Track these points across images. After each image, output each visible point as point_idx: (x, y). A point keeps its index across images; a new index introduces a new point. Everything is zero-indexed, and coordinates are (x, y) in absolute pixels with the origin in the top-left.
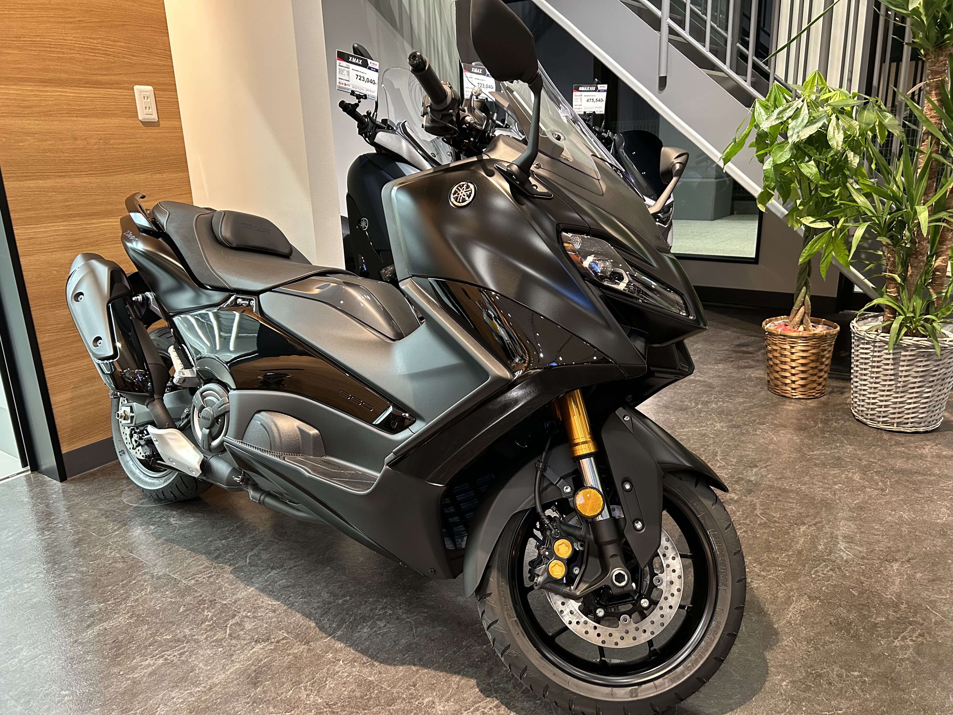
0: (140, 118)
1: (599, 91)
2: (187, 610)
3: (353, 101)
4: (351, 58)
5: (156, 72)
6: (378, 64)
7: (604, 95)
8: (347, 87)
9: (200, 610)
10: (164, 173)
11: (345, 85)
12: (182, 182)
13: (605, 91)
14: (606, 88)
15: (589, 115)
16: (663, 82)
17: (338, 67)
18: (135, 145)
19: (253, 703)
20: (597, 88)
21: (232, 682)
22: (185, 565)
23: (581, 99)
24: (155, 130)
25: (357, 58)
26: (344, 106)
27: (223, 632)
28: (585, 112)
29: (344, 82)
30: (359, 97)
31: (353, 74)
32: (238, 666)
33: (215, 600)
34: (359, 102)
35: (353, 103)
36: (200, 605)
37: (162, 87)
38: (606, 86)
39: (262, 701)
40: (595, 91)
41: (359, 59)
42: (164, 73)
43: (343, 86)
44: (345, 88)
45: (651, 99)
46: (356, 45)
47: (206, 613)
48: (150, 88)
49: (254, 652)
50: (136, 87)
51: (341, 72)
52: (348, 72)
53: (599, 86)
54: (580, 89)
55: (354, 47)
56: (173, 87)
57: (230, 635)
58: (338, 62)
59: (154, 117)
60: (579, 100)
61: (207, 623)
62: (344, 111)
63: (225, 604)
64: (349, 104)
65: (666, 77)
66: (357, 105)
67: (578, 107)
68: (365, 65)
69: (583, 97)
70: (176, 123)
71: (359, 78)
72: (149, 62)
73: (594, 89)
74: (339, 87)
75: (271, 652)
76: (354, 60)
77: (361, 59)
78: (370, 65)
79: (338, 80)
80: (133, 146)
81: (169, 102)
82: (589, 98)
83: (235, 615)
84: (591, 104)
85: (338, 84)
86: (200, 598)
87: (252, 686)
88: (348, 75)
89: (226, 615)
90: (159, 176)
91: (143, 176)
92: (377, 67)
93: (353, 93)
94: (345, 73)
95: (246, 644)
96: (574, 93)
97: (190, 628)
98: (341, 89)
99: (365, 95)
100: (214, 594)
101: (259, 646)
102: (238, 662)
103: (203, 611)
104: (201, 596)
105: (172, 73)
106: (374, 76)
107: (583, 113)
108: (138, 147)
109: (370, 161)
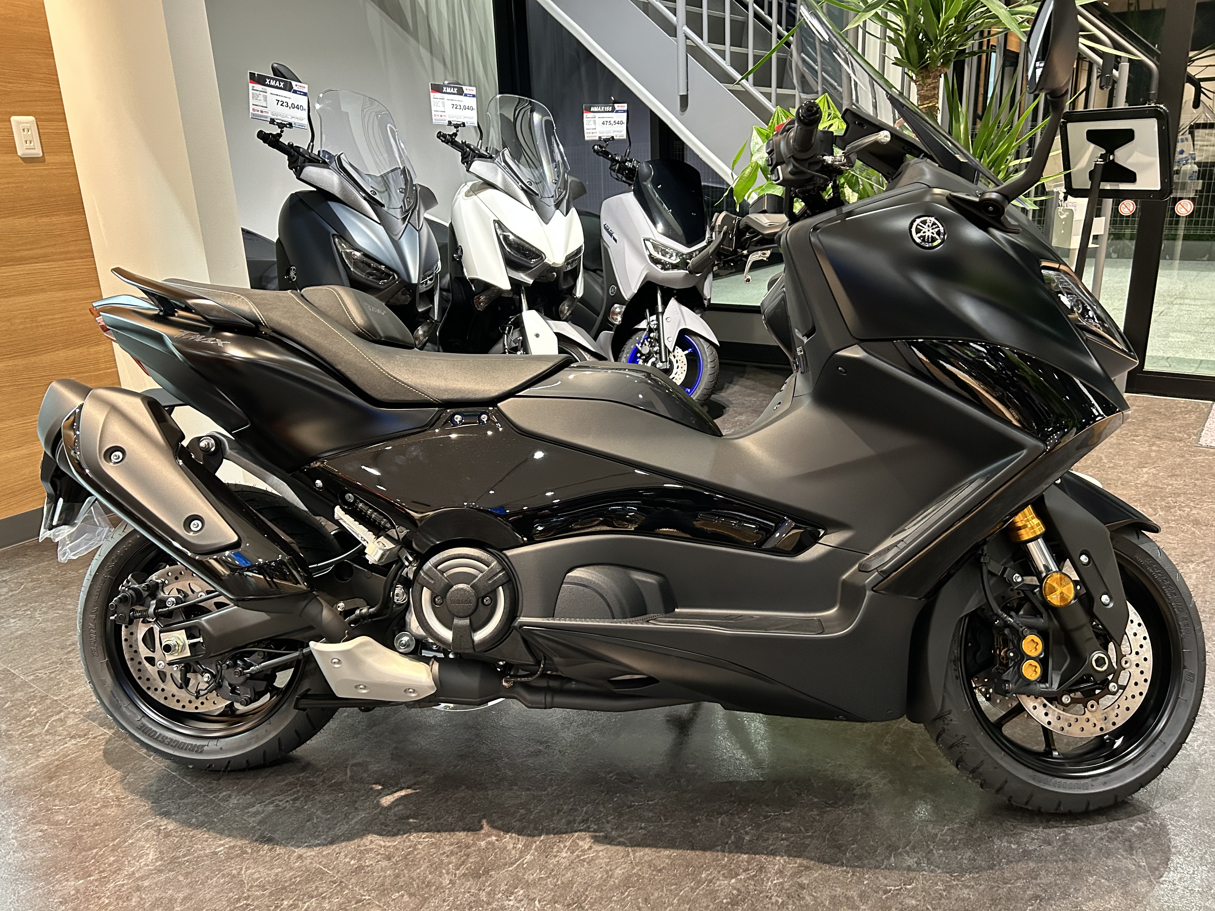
0: (19, 154)
1: (617, 112)
2: (12, 706)
3: (276, 130)
4: (268, 81)
5: (39, 100)
6: (306, 86)
7: (623, 117)
8: (264, 114)
9: (26, 706)
10: (53, 215)
11: (262, 112)
12: (78, 227)
13: (624, 111)
14: (626, 108)
15: (606, 140)
16: (684, 101)
17: (251, 91)
18: (14, 185)
19: (41, 796)
20: (614, 108)
21: (29, 776)
22: (31, 660)
23: (595, 122)
24: (39, 167)
25: (276, 80)
26: (263, 136)
27: (40, 728)
28: (600, 137)
29: (260, 109)
30: (281, 126)
31: (272, 100)
32: (41, 760)
33: (47, 696)
34: (282, 132)
35: (275, 133)
36: (29, 701)
37: (47, 117)
38: (626, 105)
39: (51, 794)
40: (612, 111)
41: (280, 81)
42: (50, 100)
43: (259, 113)
44: (261, 116)
45: (672, 122)
46: (275, 65)
47: (31, 709)
48: (31, 118)
49: (65, 748)
50: (13, 119)
51: (255, 97)
52: (265, 97)
53: (616, 105)
54: (592, 109)
55: (273, 68)
56: (62, 117)
57: (47, 731)
58: (251, 85)
59: (38, 152)
60: (592, 123)
61: (27, 719)
62: (264, 142)
63: (56, 701)
64: (271, 134)
65: (687, 96)
66: (280, 135)
67: (591, 131)
68: (288, 88)
69: (597, 119)
70: (65, 158)
71: (280, 103)
72: (29, 89)
73: (611, 109)
74: (254, 115)
75: (82, 748)
76: (273, 83)
77: (282, 81)
78: (295, 88)
79: (251, 107)
80: (10, 185)
81: (57, 134)
82: (605, 120)
83: (61, 711)
84: (607, 127)
85: (251, 111)
86: (32, 694)
87: (47, 779)
88: (266, 101)
89: (51, 712)
90: (45, 220)
91: (24, 221)
92: (306, 90)
93: (272, 121)
94: (261, 98)
95: (59, 740)
96: (585, 115)
97: (8, 723)
98: (255, 117)
99: (290, 125)
100: (48, 690)
101: (73, 742)
102: (43, 757)
103: (29, 707)
104: (33, 692)
105: (59, 100)
106: (302, 101)
107: (597, 138)
108: (18, 187)
109: (301, 200)
